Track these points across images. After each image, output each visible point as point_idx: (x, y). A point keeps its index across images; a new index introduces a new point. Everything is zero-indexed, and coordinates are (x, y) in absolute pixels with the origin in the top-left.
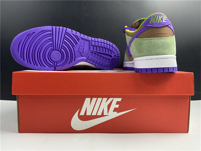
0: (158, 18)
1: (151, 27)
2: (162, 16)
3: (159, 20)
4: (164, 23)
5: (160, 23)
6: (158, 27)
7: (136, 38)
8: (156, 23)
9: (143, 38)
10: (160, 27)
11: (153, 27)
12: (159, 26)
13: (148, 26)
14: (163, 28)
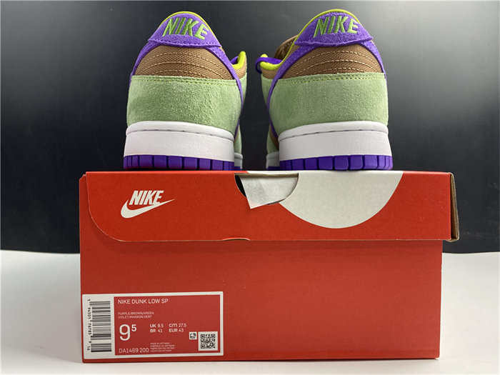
0: (336, 21)
1: (317, 47)
2: (346, 18)
3: (338, 27)
4: (351, 35)
5: (339, 35)
6: (334, 46)
7: (280, 78)
8: (329, 36)
9: (297, 76)
10: (339, 46)
11: (322, 46)
12: (337, 44)
13: (308, 45)
14: (350, 48)
